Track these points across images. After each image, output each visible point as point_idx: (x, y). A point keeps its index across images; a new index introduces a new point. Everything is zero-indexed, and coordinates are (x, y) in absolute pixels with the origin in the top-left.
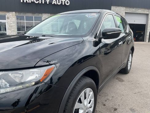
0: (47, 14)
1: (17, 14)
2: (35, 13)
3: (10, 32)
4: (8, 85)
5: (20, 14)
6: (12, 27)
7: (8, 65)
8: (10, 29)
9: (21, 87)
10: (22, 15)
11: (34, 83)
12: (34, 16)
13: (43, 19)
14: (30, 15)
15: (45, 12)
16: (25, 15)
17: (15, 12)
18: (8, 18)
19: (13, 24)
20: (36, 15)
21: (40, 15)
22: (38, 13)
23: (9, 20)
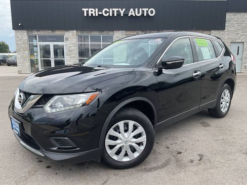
0: (121, 31)
1: (79, 33)
2: (104, 31)
3: (69, 58)
4: (63, 106)
5: (84, 33)
6: (71, 51)
7: (64, 90)
8: (69, 55)
9: (72, 107)
10: (85, 34)
11: (81, 105)
12: (102, 35)
13: (115, 39)
14: (96, 34)
15: (118, 29)
16: (90, 34)
17: (77, 31)
18: (67, 39)
19: (74, 48)
20: (105, 34)
21: (111, 33)
22: (108, 30)
23: (68, 42)
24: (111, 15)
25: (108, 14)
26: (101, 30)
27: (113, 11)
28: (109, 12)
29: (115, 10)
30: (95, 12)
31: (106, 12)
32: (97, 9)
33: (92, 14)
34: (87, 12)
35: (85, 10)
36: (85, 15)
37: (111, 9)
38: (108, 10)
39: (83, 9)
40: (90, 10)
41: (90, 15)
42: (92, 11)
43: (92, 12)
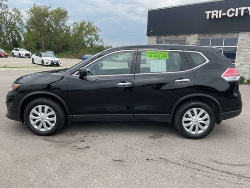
1: (201, 37)
2: (227, 33)
5: (205, 36)
12: (224, 37)
14: (218, 36)
15: (244, 30)
16: (211, 38)
17: (198, 34)
21: (235, 35)
24: (236, 15)
25: (233, 14)
26: (225, 32)
27: (240, 11)
28: (235, 12)
29: (243, 9)
30: (218, 14)
31: (231, 13)
32: (221, 11)
33: (215, 16)
34: (210, 14)
35: (208, 13)
36: (208, 18)
37: (237, 9)
38: (233, 10)
39: (206, 12)
40: (213, 12)
41: (212, 17)
42: (215, 13)
43: (215, 15)
